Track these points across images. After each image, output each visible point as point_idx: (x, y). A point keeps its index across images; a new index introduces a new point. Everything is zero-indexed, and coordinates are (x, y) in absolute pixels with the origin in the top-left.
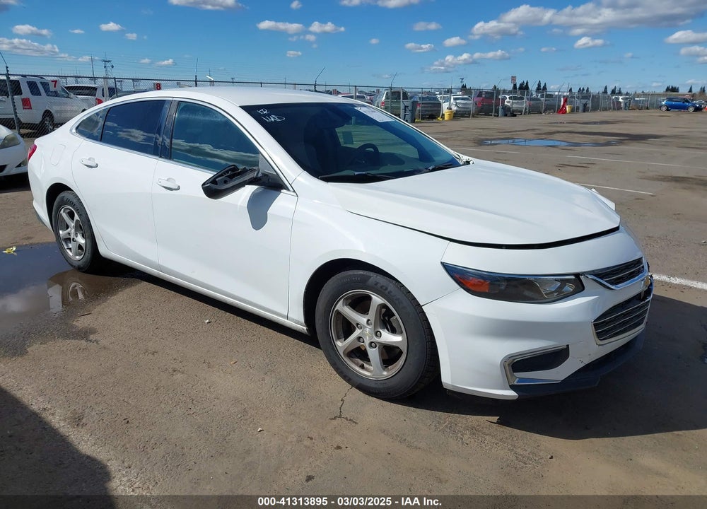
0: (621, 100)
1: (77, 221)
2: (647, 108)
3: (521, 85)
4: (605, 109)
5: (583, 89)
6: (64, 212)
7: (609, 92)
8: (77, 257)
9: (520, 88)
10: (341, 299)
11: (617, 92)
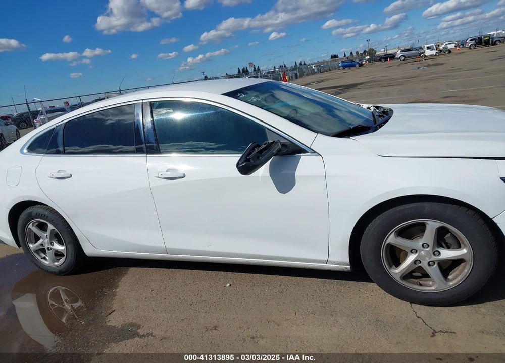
0: (313, 68)
1: (52, 231)
2: (330, 70)
3: (243, 69)
4: (307, 75)
5: (282, 66)
6: (33, 226)
7: (298, 64)
8: (56, 263)
9: (243, 72)
10: (392, 232)
11: (303, 64)
